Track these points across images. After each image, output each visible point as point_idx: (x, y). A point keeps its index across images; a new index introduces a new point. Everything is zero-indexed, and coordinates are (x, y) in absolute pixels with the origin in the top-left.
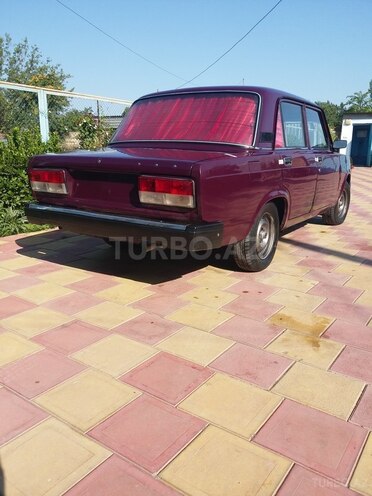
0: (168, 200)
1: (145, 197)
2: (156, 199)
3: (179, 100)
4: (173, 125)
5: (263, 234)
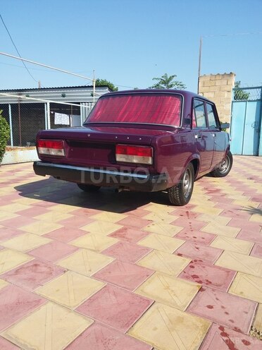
0: (135, 160)
1: (120, 158)
2: (127, 159)
3: (130, 97)
4: (128, 113)
5: (186, 181)
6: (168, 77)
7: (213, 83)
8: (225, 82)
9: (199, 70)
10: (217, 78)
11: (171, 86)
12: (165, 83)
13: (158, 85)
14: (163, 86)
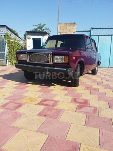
6: (42, 25)
7: (65, 27)
8: (72, 27)
9: (58, 20)
10: (68, 25)
11: (44, 30)
12: (41, 28)
13: (36, 29)
14: (39, 29)
